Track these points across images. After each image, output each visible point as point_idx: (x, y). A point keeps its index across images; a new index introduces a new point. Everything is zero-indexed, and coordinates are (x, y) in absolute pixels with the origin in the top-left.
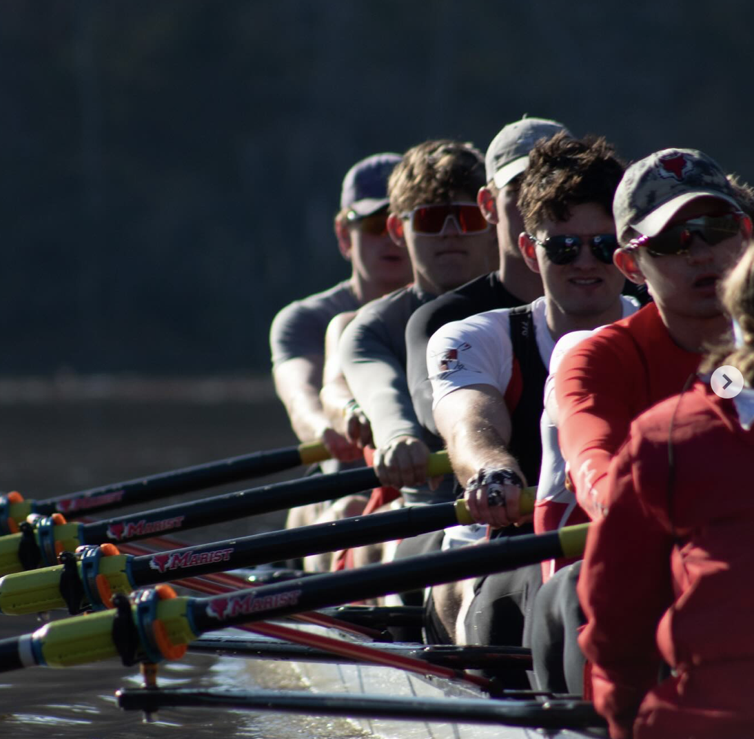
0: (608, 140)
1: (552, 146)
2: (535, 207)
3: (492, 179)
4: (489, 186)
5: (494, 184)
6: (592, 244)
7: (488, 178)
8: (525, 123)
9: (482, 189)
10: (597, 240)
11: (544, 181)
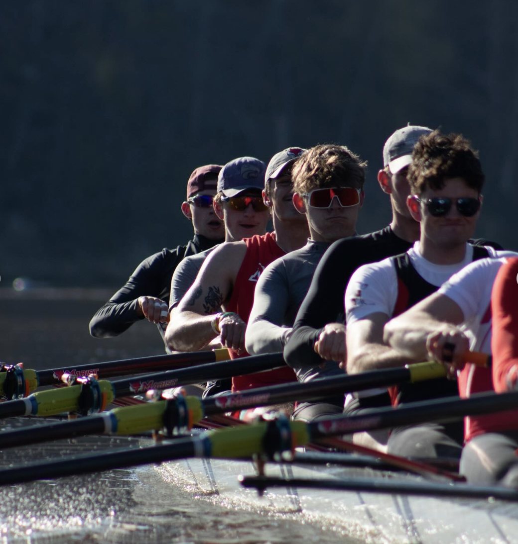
0: (465, 137)
1: (430, 141)
2: (420, 180)
3: (388, 165)
4: (386, 170)
5: (389, 168)
6: (457, 204)
7: (385, 164)
8: (409, 128)
9: (381, 171)
10: (460, 202)
11: (427, 163)
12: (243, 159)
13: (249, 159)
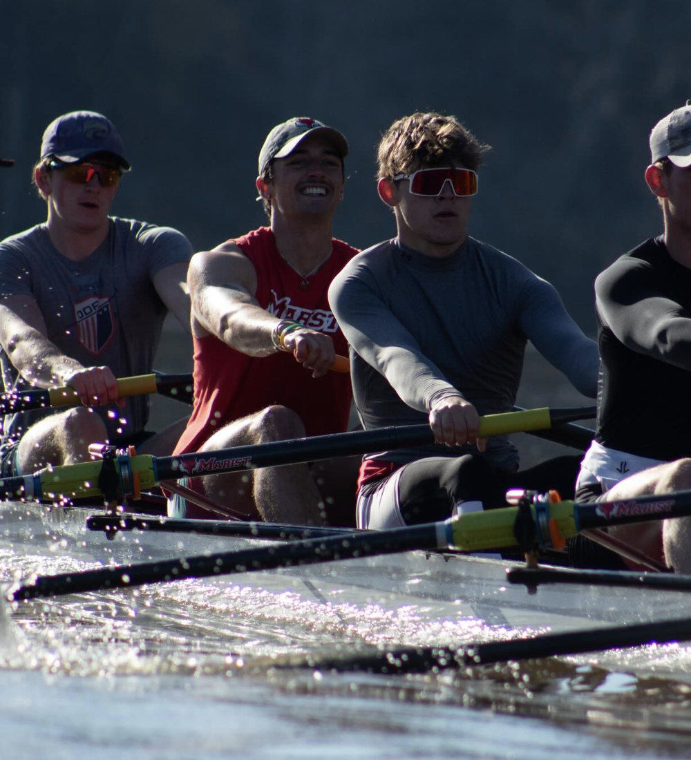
12: (84, 113)
13: (92, 114)
